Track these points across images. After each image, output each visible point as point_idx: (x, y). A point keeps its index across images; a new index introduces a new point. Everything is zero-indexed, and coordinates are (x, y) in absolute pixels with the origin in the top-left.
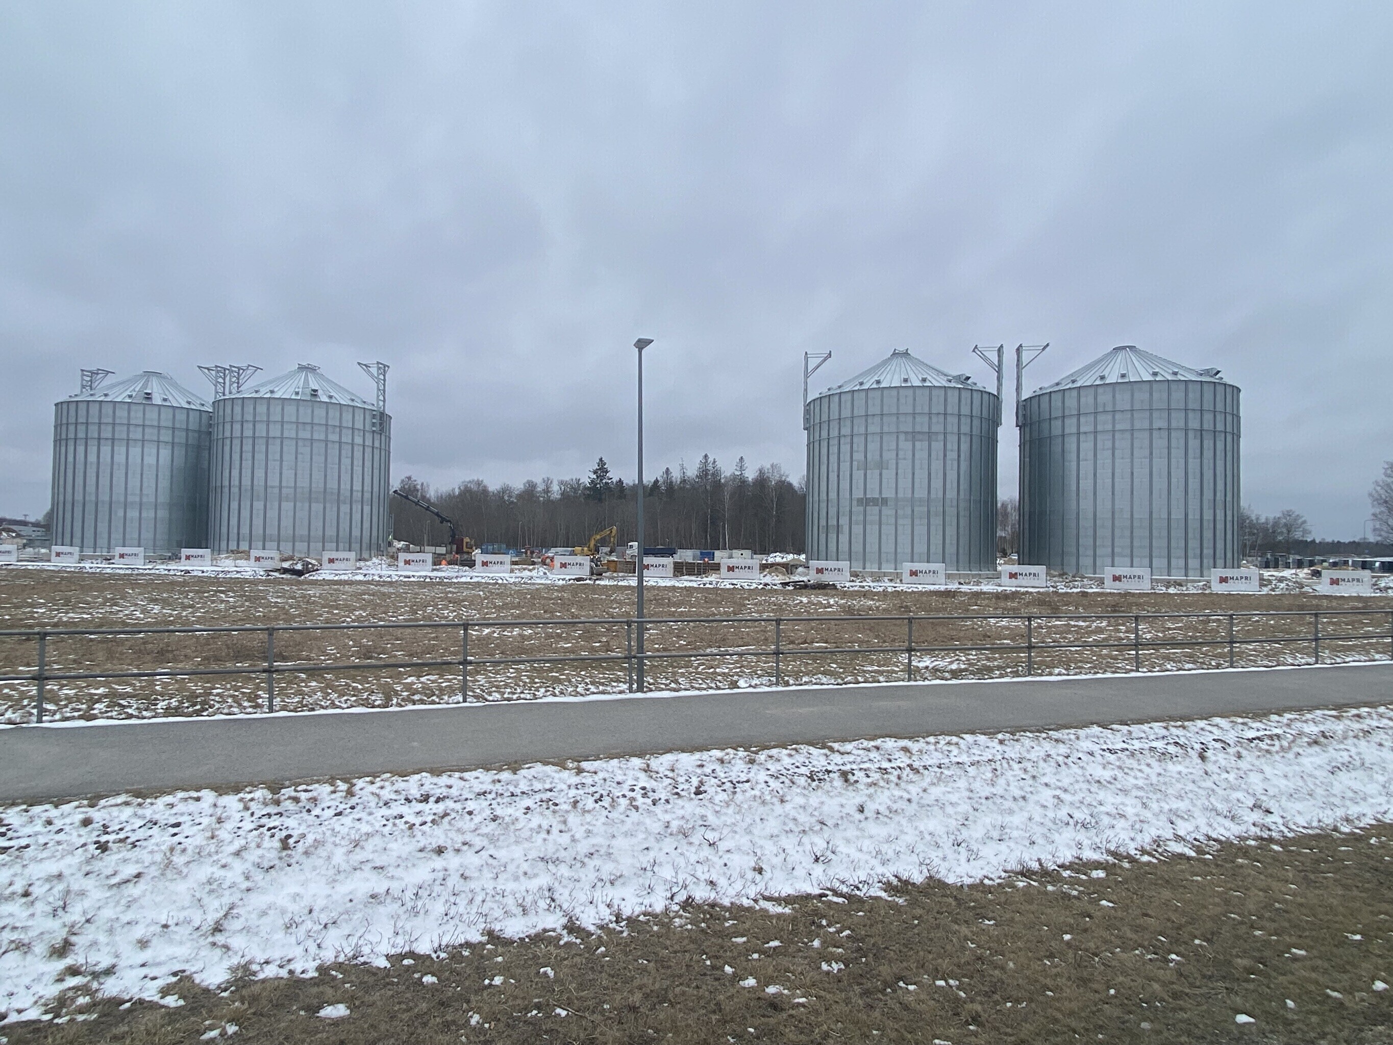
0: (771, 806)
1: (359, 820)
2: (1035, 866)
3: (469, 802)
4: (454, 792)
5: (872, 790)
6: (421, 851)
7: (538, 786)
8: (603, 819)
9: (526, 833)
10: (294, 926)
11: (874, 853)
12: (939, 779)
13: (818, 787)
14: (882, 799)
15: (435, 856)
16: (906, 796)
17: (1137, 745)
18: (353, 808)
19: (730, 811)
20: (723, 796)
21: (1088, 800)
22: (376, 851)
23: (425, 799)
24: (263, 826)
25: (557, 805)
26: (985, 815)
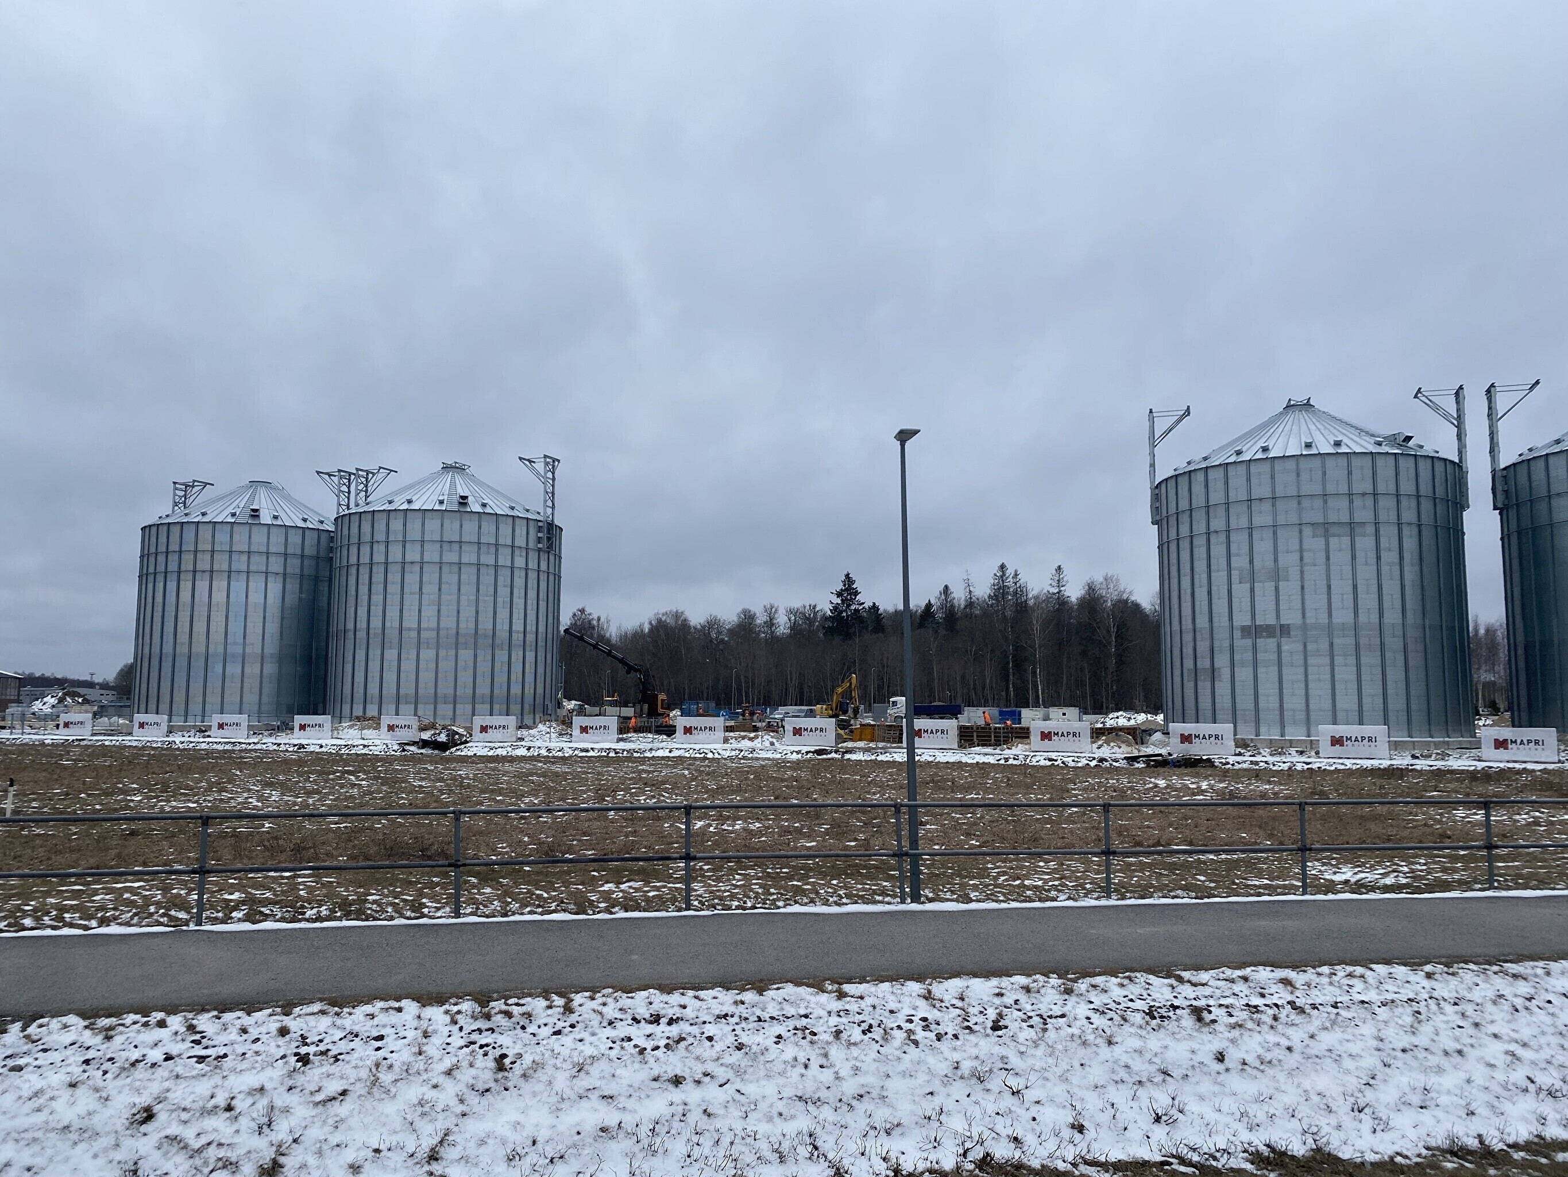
0: (1094, 1048)
1: (581, 1041)
2: (1473, 1143)
3: (707, 1025)
4: (689, 1013)
5: (1236, 1033)
6: (655, 1080)
7: (790, 1011)
8: (875, 1055)
9: (778, 1067)
10: (517, 1158)
11: (1238, 1115)
12: (1334, 1023)
13: (1160, 1026)
14: (1251, 1045)
15: (671, 1087)
16: (1285, 1043)
18: (572, 1026)
19: (1040, 1052)
20: (1031, 1033)
22: (604, 1077)
23: (656, 1019)
24: (474, 1043)
25: (815, 1034)
26: (1402, 1074)
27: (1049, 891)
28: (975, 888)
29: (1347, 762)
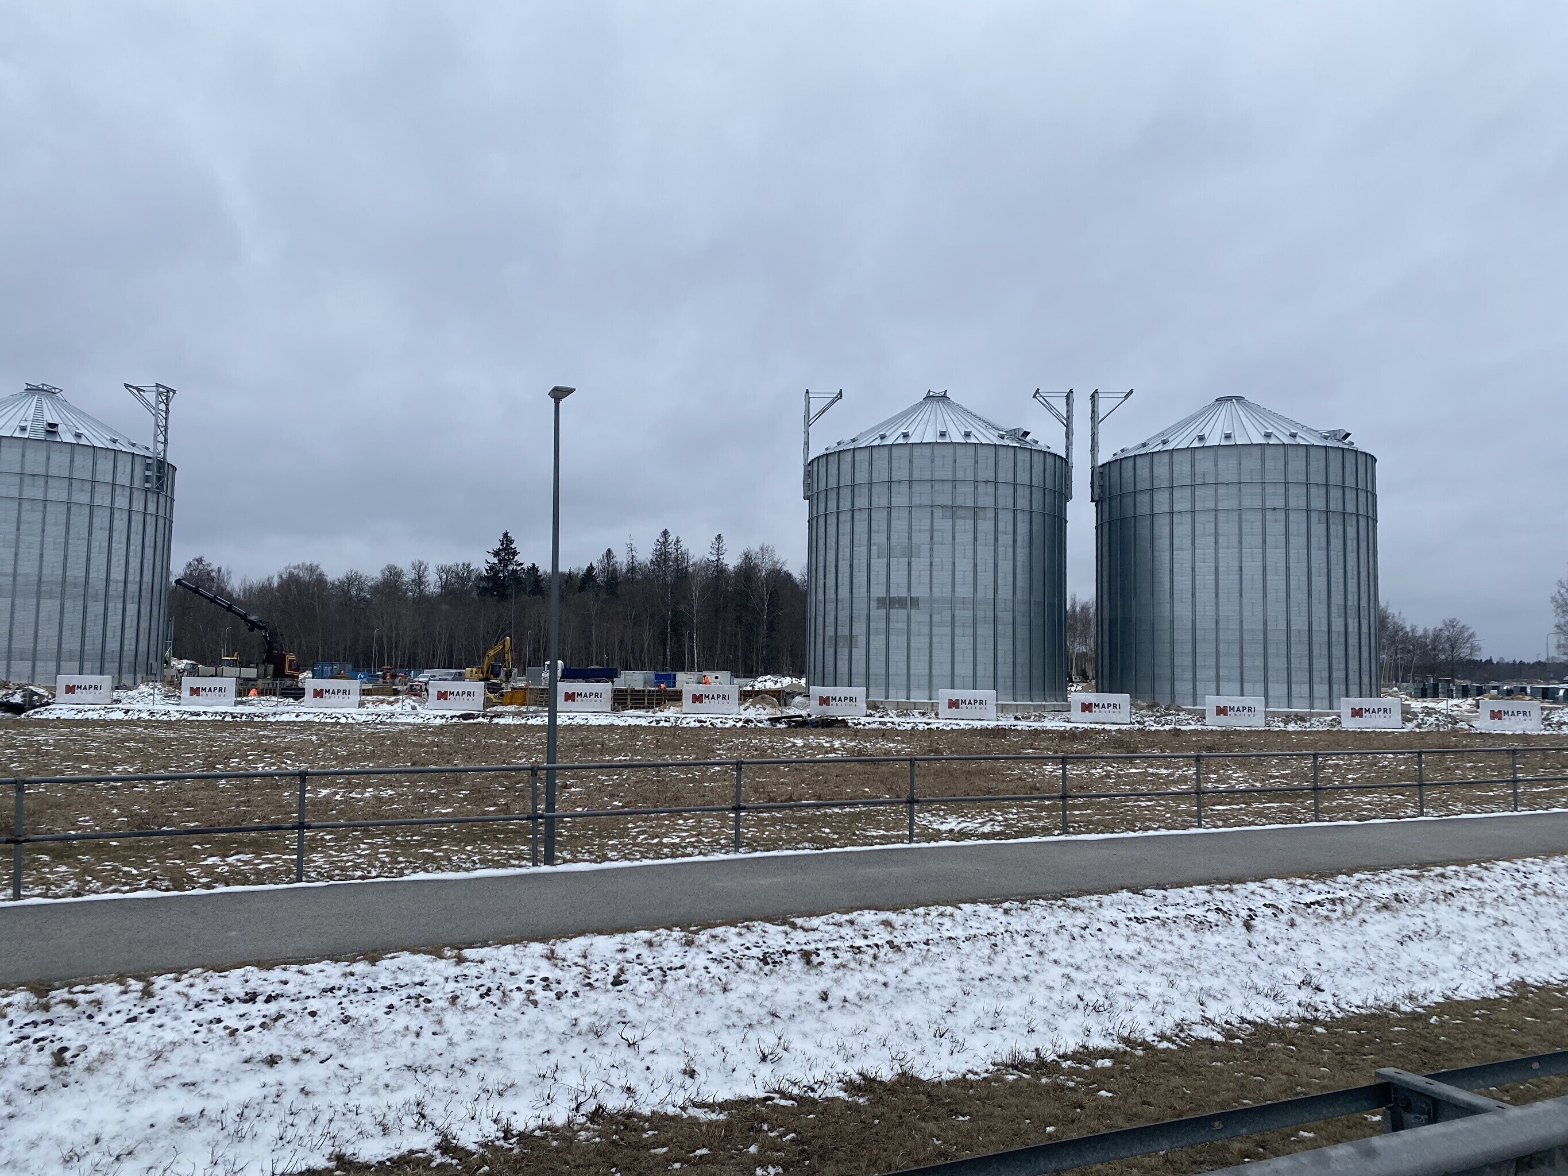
0: (710, 996)
1: (160, 1026)
2: (1031, 1056)
3: (311, 1000)
4: (291, 989)
5: (840, 973)
6: (246, 1062)
7: (404, 979)
8: (492, 1018)
9: (388, 1037)
10: (76, 1158)
11: (836, 1048)
12: (925, 958)
13: (772, 971)
14: (852, 984)
15: (265, 1068)
16: (882, 979)
17: (1171, 912)
18: (151, 1011)
19: (657, 1004)
20: (650, 986)
21: (1105, 978)
22: (186, 1064)
23: (251, 998)
24: (28, 1038)
25: (429, 1001)
26: (978, 1000)
27: (685, 847)
28: (614, 847)
29: (961, 723)
